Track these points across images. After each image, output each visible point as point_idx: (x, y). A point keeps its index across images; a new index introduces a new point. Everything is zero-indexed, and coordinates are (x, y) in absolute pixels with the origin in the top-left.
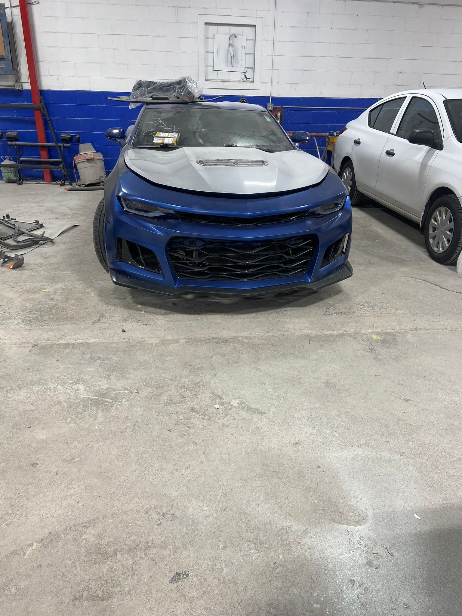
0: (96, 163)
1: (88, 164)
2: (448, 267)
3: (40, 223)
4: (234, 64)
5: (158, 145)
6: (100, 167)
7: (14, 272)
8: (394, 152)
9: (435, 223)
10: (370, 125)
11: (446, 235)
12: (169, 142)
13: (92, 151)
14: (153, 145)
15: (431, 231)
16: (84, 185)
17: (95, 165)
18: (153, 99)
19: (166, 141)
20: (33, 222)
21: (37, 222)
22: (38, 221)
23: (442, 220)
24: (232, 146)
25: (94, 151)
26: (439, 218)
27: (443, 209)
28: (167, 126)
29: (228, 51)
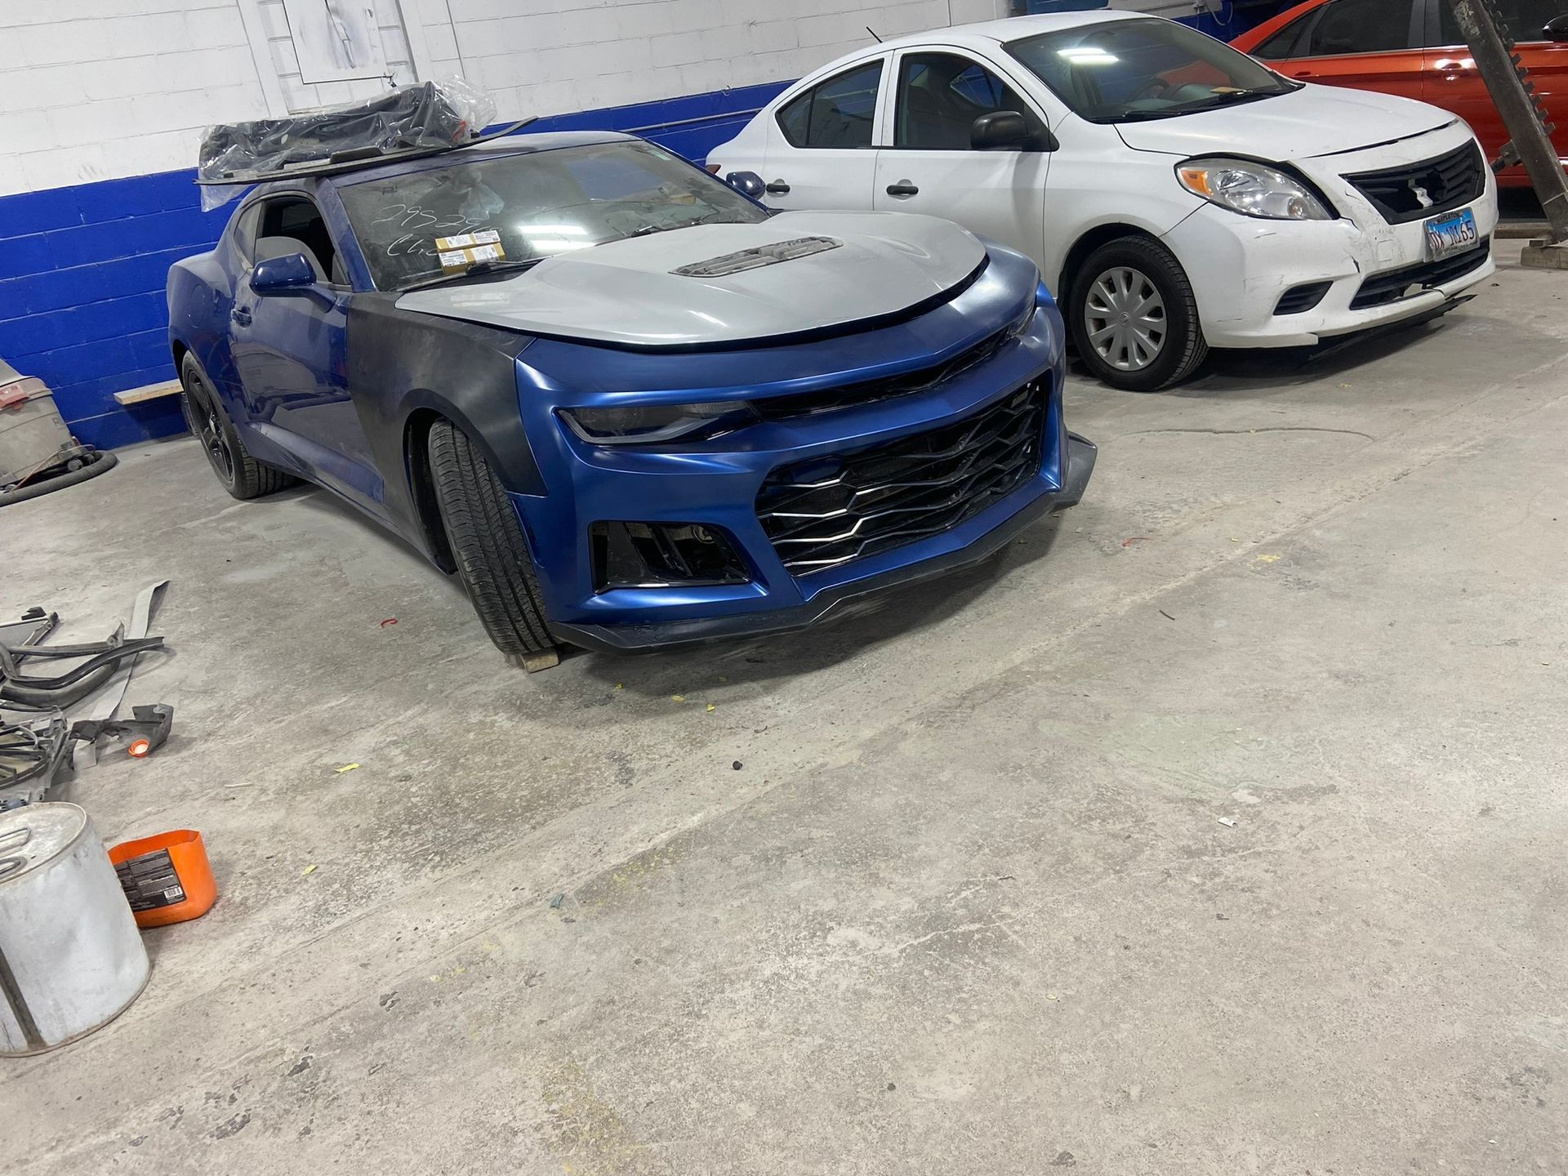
0: (37, 410)
1: (13, 417)
2: (1171, 394)
3: (49, 613)
4: (357, 62)
5: (461, 271)
6: (54, 416)
7: (159, 760)
8: (914, 185)
9: (1104, 310)
10: (794, 142)
11: (1143, 326)
12: (490, 257)
13: (9, 377)
14: (441, 274)
15: (1092, 330)
16: (16, 483)
17: (35, 415)
18: (337, 159)
19: (480, 256)
20: (24, 618)
21: (37, 613)
22: (41, 609)
23: (1120, 298)
24: (650, 233)
25: (15, 375)
26: (1111, 297)
27: (1117, 274)
28: (441, 219)
29: (331, 27)
